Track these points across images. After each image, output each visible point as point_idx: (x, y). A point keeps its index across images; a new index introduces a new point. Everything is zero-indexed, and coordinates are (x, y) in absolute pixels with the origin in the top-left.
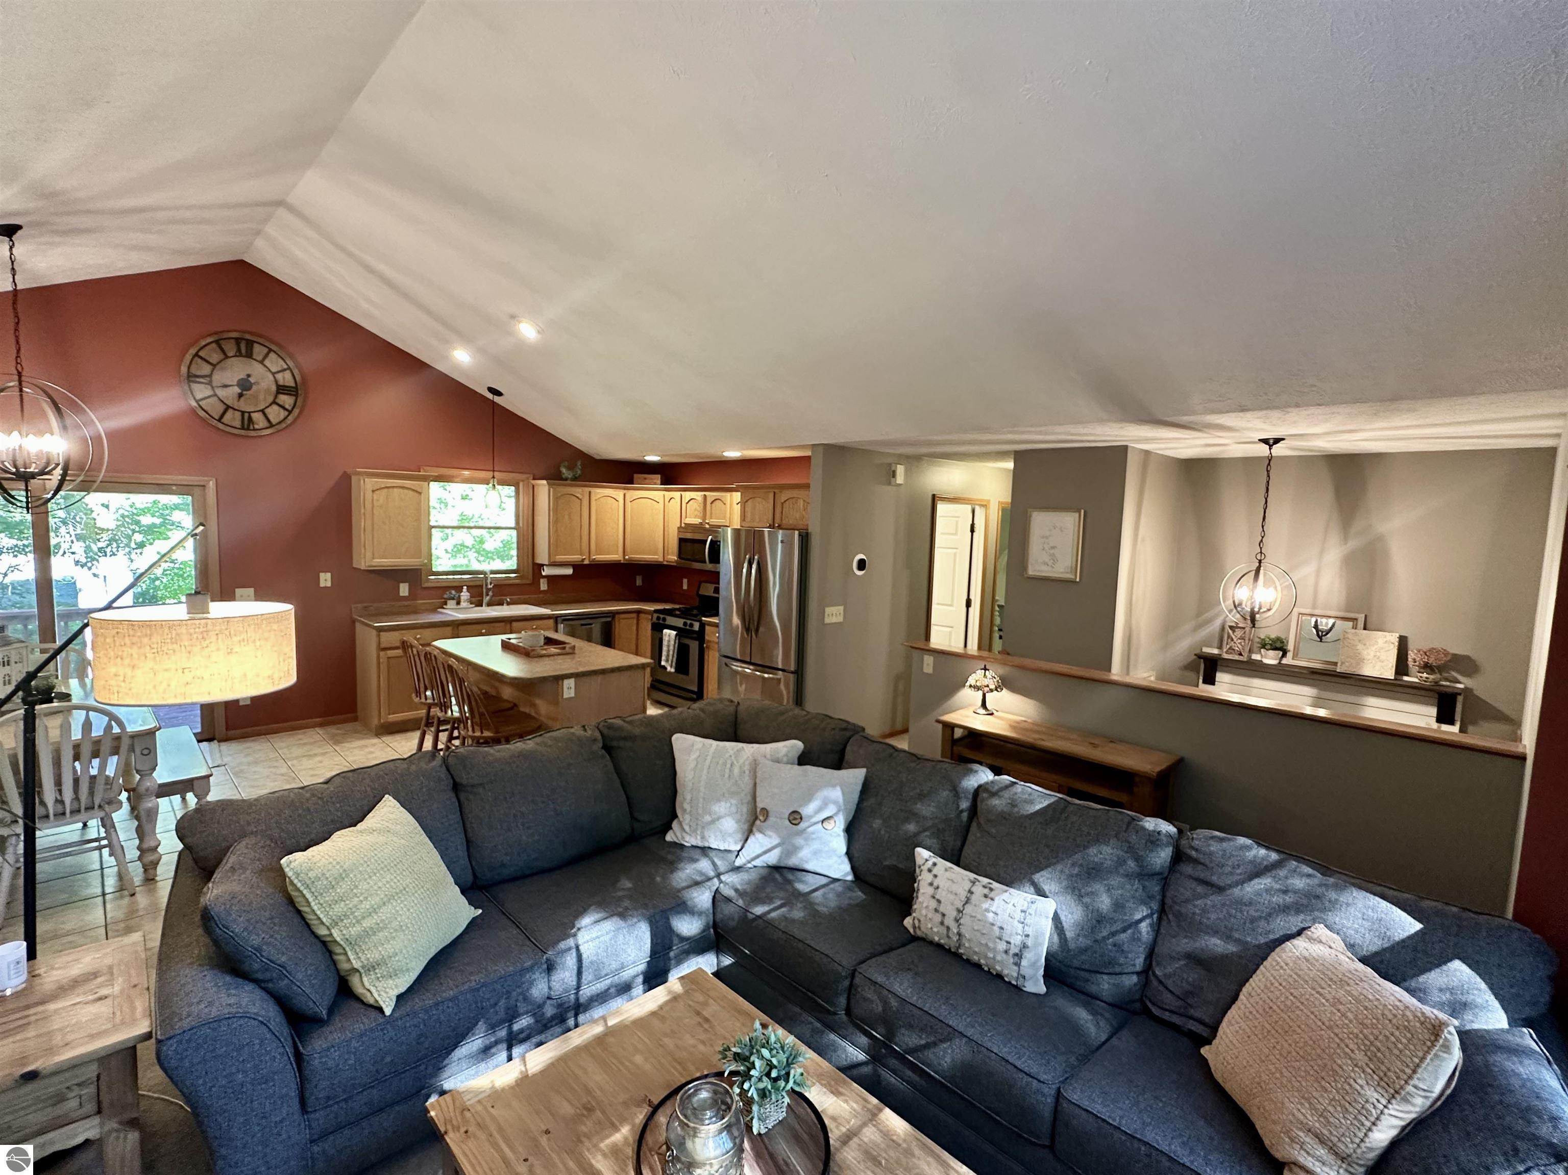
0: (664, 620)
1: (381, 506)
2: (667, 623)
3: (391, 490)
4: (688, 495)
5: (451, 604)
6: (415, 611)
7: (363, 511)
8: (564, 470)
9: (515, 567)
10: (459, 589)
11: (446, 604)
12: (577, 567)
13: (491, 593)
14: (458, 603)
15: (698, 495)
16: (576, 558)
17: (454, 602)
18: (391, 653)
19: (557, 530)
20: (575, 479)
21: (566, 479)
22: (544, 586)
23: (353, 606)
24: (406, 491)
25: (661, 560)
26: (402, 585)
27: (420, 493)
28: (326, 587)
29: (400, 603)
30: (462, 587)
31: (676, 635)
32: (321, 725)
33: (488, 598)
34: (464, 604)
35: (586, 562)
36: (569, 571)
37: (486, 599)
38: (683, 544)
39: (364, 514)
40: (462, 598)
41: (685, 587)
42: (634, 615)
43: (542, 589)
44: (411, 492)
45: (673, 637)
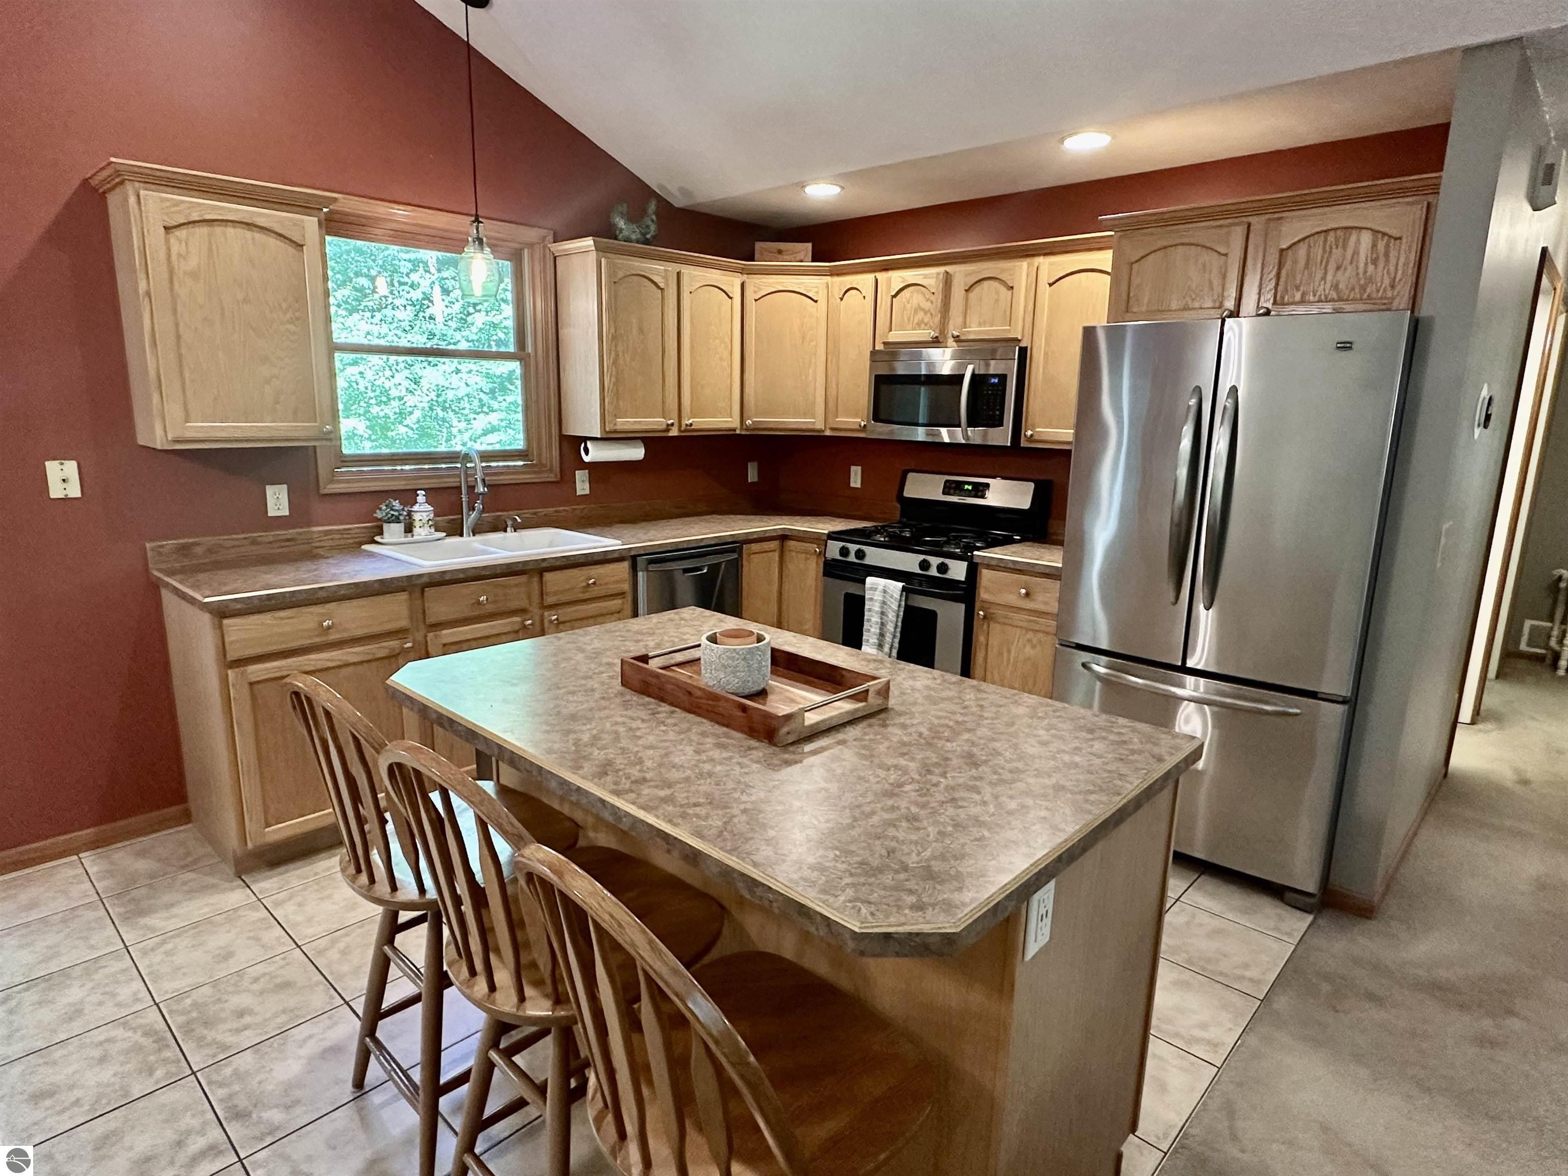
0: (860, 554)
1: (194, 275)
2: (868, 561)
3: (218, 230)
4: (897, 278)
5: (394, 532)
6: (310, 555)
7: (142, 286)
8: (621, 223)
9: (519, 444)
10: (408, 497)
11: (381, 533)
12: (652, 442)
13: (478, 505)
14: (409, 529)
15: (929, 276)
16: (654, 422)
17: (400, 527)
18: (257, 671)
19: (615, 363)
20: (647, 242)
21: (628, 240)
22: (582, 485)
23: (148, 545)
24: (259, 236)
25: (820, 425)
26: (270, 490)
27: (299, 246)
28: (66, 500)
29: (270, 536)
30: (414, 492)
31: (904, 589)
32: (94, 845)
33: (474, 515)
34: (421, 532)
35: (674, 432)
36: (637, 453)
37: (470, 519)
38: (884, 388)
39: (148, 294)
40: (417, 517)
41: (856, 481)
42: (774, 545)
43: (579, 492)
44: (272, 241)
45: (897, 595)
